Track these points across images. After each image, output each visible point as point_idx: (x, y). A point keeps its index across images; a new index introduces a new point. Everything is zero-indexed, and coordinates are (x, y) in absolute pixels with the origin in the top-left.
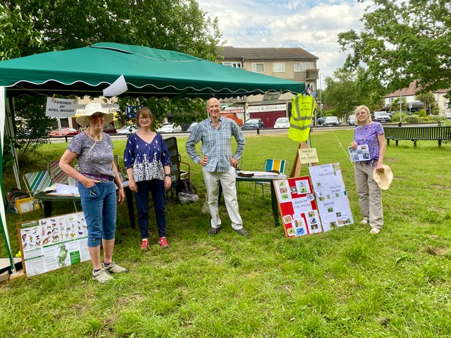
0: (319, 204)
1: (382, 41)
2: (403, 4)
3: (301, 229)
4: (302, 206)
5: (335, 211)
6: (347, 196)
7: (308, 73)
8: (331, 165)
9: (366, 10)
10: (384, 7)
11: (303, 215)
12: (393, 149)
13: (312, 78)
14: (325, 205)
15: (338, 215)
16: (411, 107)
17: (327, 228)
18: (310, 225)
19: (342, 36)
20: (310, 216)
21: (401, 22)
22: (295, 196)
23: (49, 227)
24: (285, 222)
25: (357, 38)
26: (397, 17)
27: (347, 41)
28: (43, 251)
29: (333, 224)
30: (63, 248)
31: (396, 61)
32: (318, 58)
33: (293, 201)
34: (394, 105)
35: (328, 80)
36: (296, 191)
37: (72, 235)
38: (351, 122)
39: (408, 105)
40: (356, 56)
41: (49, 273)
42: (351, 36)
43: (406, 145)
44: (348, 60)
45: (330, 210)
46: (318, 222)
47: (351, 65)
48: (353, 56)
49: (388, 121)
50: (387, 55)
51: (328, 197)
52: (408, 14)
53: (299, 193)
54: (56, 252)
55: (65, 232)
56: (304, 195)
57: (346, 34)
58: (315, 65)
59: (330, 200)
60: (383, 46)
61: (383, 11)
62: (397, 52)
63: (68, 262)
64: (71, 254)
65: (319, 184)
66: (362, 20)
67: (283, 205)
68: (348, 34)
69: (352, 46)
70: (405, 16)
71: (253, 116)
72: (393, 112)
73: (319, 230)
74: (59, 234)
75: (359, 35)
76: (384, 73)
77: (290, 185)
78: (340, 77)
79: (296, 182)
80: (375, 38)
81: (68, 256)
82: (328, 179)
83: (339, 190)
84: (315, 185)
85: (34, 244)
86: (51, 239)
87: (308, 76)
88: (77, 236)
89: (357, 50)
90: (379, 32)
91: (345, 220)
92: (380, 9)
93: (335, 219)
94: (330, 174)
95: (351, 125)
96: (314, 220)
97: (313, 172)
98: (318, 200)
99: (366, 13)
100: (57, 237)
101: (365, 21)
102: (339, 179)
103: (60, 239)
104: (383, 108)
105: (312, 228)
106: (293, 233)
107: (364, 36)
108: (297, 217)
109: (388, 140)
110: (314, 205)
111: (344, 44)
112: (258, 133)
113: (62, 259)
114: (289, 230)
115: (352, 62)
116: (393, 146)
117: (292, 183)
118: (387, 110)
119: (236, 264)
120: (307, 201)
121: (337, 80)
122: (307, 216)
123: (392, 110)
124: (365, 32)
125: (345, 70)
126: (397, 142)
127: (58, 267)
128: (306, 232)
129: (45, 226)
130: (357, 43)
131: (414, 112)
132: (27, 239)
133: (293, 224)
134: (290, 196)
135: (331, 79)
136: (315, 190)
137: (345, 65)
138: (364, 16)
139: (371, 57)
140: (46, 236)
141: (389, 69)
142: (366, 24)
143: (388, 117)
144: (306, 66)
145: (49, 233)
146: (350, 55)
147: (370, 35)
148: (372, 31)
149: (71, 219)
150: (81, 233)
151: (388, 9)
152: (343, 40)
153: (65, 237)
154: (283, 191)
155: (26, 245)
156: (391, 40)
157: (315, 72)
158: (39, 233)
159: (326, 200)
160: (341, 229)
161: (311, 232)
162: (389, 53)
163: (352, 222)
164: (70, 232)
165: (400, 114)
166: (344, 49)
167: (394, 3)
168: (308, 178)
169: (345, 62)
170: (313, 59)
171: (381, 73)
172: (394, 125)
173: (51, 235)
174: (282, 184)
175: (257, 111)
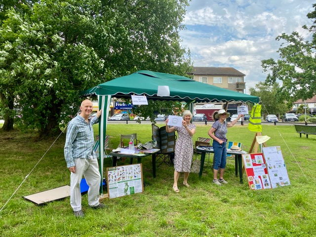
0: (269, 170)
1: (293, 67)
2: (307, 42)
3: (259, 185)
4: (259, 171)
5: (279, 176)
6: (285, 167)
7: (238, 85)
8: (275, 147)
9: (281, 46)
10: (294, 44)
11: (260, 177)
12: (305, 141)
13: (241, 88)
14: (272, 171)
15: (281, 178)
16: (312, 111)
17: (274, 186)
18: (264, 183)
19: (264, 62)
20: (264, 178)
21: (306, 54)
22: (254, 165)
23: (121, 171)
24: (249, 180)
25: (275, 63)
26: (303, 50)
27: (268, 65)
28: (117, 185)
29: (278, 184)
30: (127, 184)
31: (304, 80)
32: (245, 75)
33: (254, 168)
34: (299, 109)
35: (252, 90)
36: (255, 161)
37: (131, 177)
38: (269, 120)
39: (310, 109)
40: (274, 75)
41: (120, 198)
42: (271, 62)
43: (313, 138)
44: (268, 77)
45: (276, 175)
46: (269, 182)
47: (270, 81)
48: (271, 75)
49: (296, 120)
50: (298, 76)
51: (274, 167)
52: (310, 48)
53: (257, 163)
54: (123, 186)
55: (128, 175)
56: (260, 165)
57: (267, 61)
58: (243, 80)
59: (276, 169)
60: (294, 70)
61: (293, 46)
62: (304, 74)
63: (129, 193)
64: (130, 188)
65: (269, 159)
66: (278, 52)
67: (248, 169)
68: (269, 61)
69: (271, 69)
70: (308, 50)
71: (199, 111)
72: (299, 114)
73: (269, 187)
74: (125, 176)
75: (276, 62)
76: (295, 88)
77: (252, 158)
78: (260, 88)
79: (255, 156)
80: (287, 64)
81: (129, 189)
82: (274, 155)
83: (281, 163)
84: (266, 159)
85: (113, 180)
86: (121, 178)
87: (238, 87)
88: (133, 178)
89: (274, 72)
90: (290, 60)
91: (285, 182)
92: (291, 45)
93: (279, 181)
94: (275, 152)
95: (269, 122)
96: (266, 181)
97: (265, 150)
98: (268, 168)
99: (282, 47)
100: (124, 177)
101: (280, 52)
102: (280, 157)
103: (125, 179)
104: (291, 110)
105: (265, 186)
106: (254, 187)
107: (280, 62)
108: (256, 178)
109: (301, 134)
110: (266, 171)
111: (266, 67)
112: (206, 124)
113: (126, 191)
114: (252, 185)
115: (271, 80)
116: (304, 138)
117: (253, 157)
118: (294, 112)
119: (225, 201)
120: (262, 168)
121: (257, 90)
122: (262, 177)
123: (298, 113)
124: (280, 60)
125: (266, 84)
126: (307, 135)
127: (124, 194)
128: (261, 188)
129: (119, 171)
130: (275, 67)
131: (314, 114)
132: (111, 177)
133: (254, 182)
134: (252, 164)
135: (253, 89)
136: (266, 162)
137: (266, 81)
138: (280, 49)
139: (285, 77)
140: (119, 176)
141: (299, 85)
142: (280, 54)
143: (296, 117)
144: (237, 80)
145: (121, 175)
146: (269, 74)
147: (284, 62)
148: (285, 59)
149: (131, 168)
150: (135, 177)
151: (296, 45)
152: (265, 65)
153: (128, 178)
154: (248, 161)
155: (110, 180)
156: (299, 66)
157: (243, 84)
158: (116, 174)
159: (273, 169)
160: (283, 187)
161: (265, 187)
162: (298, 74)
163: (289, 184)
164: (130, 175)
165: (305, 116)
166: (265, 71)
167: (301, 42)
168: (262, 154)
169: (266, 79)
170: (242, 75)
171: (293, 88)
172: (302, 123)
173: (121, 176)
174: (247, 157)
175: (202, 109)
